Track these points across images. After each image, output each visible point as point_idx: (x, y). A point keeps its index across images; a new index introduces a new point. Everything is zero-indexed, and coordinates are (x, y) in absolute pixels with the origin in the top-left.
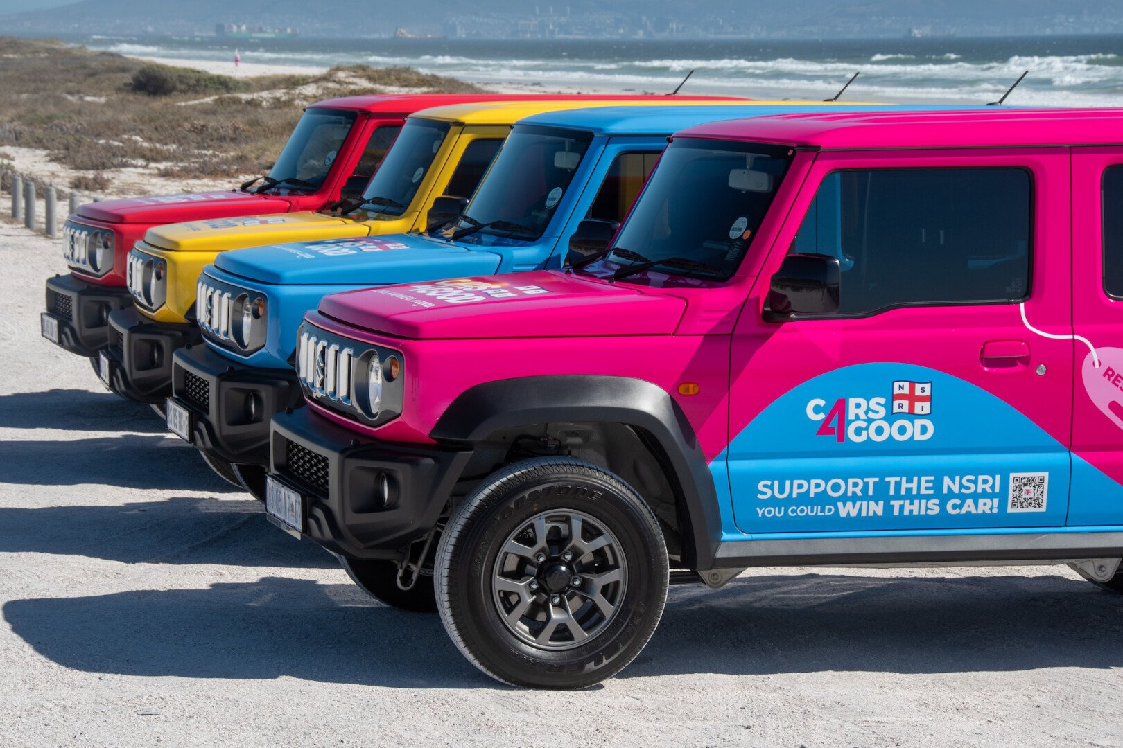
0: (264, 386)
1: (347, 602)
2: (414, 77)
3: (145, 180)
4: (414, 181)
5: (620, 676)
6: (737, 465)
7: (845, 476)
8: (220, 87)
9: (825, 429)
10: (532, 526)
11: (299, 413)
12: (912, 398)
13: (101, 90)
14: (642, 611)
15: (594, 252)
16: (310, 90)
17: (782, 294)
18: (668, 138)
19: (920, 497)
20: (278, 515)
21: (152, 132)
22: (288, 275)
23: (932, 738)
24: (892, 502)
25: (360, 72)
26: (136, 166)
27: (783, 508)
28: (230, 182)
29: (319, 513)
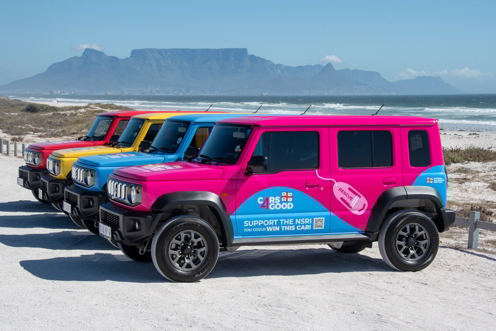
0: (95, 197)
1: (121, 260)
2: (114, 106)
3: (34, 138)
4: (134, 136)
5: (205, 278)
6: (238, 217)
7: (269, 219)
8: (54, 110)
9: (262, 206)
10: (180, 235)
11: (108, 204)
12: (287, 197)
13: (16, 111)
14: (212, 259)
15: (191, 157)
16: (82, 110)
17: (250, 167)
18: (215, 123)
19: (289, 225)
20: (103, 233)
21: (35, 124)
22: (101, 164)
23: (295, 293)
24: (282, 227)
25: (98, 105)
26: (30, 134)
27: (251, 229)
28: (60, 138)
29: (117, 232)
